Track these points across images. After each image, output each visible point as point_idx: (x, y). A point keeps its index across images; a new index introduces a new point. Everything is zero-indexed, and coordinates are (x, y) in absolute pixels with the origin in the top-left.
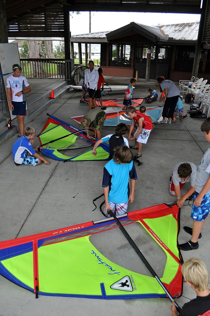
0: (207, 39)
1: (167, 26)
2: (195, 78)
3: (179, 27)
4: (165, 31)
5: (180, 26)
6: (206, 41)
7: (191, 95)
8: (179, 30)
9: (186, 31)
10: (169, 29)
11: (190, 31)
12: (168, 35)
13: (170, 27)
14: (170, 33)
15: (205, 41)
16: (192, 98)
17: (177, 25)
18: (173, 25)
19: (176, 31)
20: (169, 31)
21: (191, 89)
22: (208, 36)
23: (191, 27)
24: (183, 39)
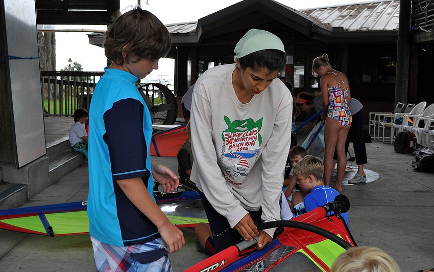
0: (424, 20)
1: (322, 9)
2: (405, 107)
3: (349, 11)
4: (320, 18)
5: (349, 9)
6: (421, 25)
7: (409, 135)
8: (351, 15)
9: (367, 16)
10: (329, 15)
11: (374, 15)
12: (329, 24)
13: (329, 11)
14: (333, 21)
15: (418, 26)
16: (412, 142)
17: (342, 8)
18: (333, 8)
19: (344, 17)
20: (330, 17)
21: (402, 127)
22: (424, 15)
23: (374, 10)
24: (364, 29)
